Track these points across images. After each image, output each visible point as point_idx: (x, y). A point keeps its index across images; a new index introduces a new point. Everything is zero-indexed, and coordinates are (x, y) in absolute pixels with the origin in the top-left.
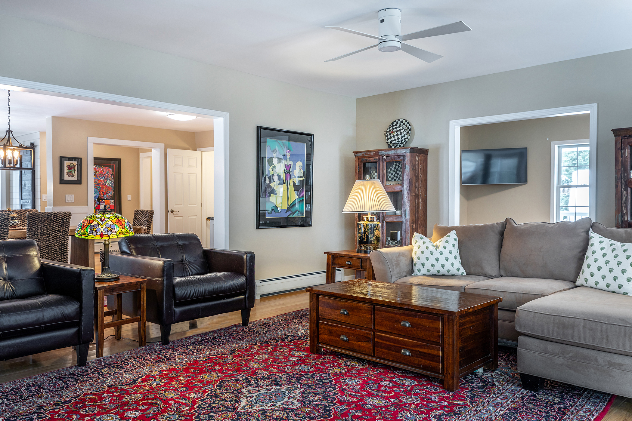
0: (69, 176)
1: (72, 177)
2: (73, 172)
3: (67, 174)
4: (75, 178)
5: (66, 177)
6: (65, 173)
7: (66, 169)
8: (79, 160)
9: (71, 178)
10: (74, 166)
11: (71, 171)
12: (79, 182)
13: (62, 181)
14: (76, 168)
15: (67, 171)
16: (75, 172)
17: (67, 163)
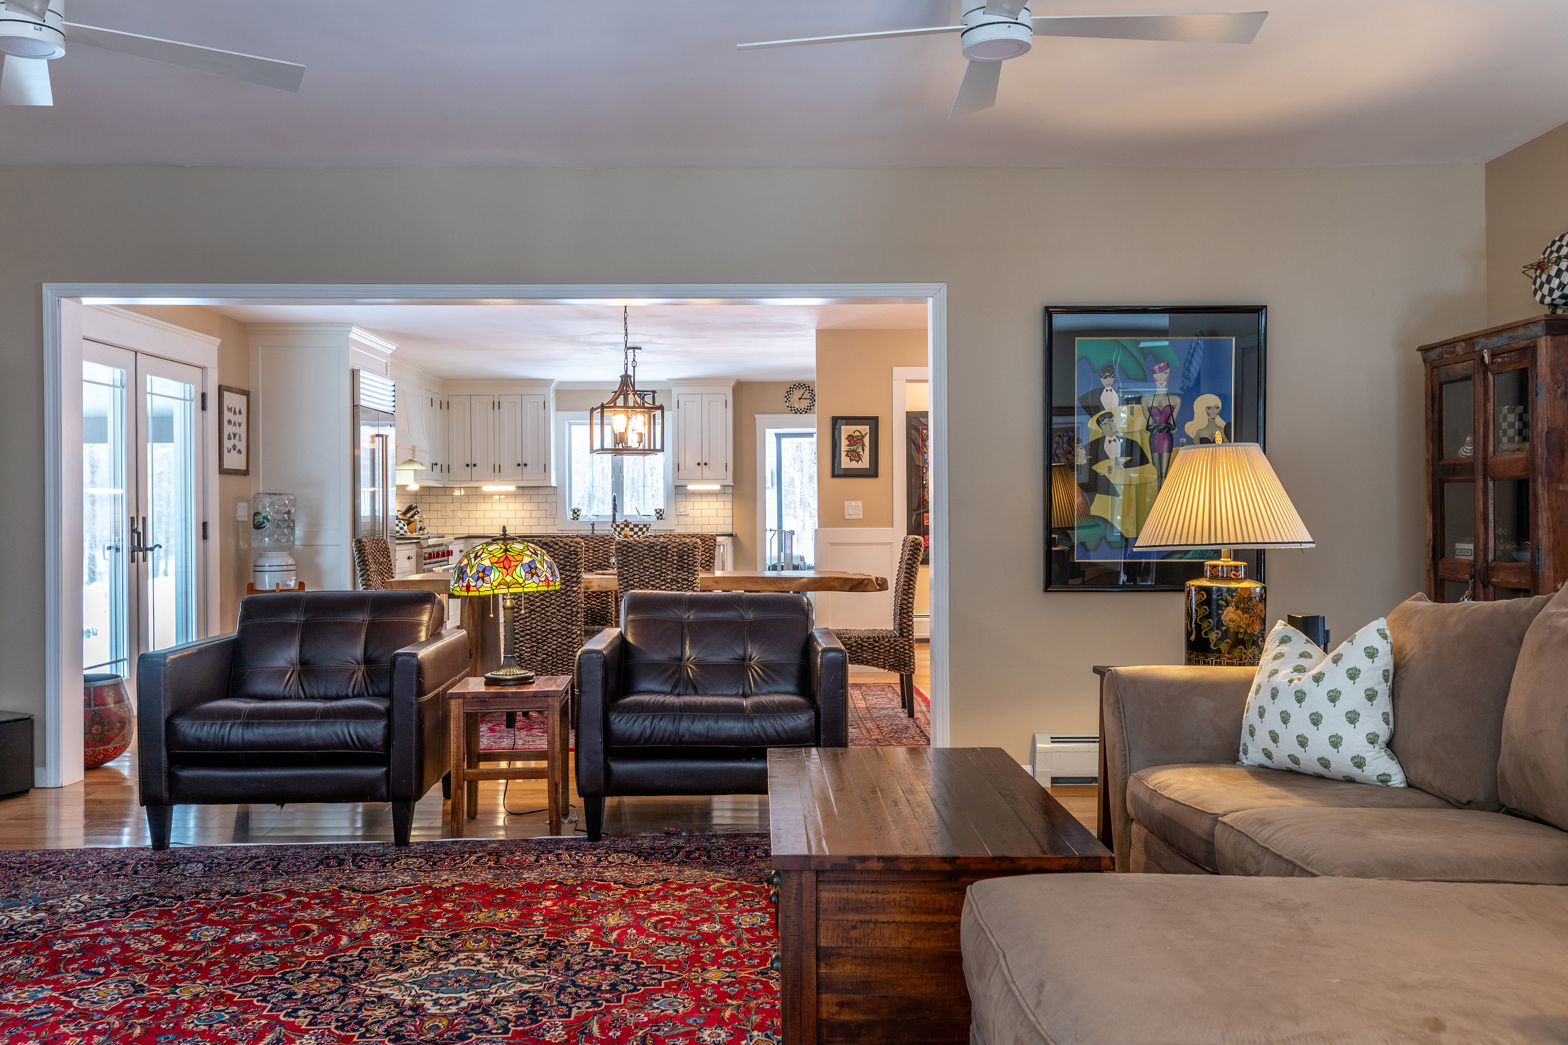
0: (851, 460)
1: (858, 461)
2: (860, 449)
3: (847, 455)
4: (865, 463)
5: (846, 463)
6: (843, 454)
7: (844, 443)
8: (873, 422)
9: (854, 465)
10: (863, 437)
11: (855, 447)
12: (873, 472)
13: (837, 473)
14: (867, 440)
15: (847, 448)
16: (863, 451)
17: (846, 431)
